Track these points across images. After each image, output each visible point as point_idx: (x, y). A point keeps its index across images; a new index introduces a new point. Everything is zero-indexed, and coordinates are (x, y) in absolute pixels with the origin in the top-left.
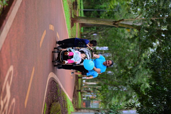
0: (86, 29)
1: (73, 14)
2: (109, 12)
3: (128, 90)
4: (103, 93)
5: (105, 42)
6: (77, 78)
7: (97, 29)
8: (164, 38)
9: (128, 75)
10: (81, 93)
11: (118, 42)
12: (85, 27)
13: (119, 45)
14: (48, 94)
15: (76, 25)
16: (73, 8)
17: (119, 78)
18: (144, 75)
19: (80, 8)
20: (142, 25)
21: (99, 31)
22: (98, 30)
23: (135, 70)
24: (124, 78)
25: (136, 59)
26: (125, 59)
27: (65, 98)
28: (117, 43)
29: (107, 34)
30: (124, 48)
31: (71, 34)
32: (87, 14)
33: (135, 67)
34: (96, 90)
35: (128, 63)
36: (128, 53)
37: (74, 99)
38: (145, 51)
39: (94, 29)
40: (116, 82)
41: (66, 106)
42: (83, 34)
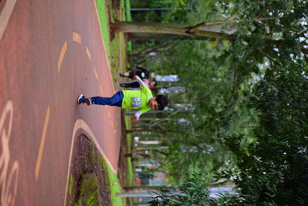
0: (138, 45)
1: (113, 17)
2: (178, 12)
3: (215, 152)
4: (172, 159)
5: (171, 67)
6: (125, 132)
7: (157, 43)
8: (279, 55)
9: (217, 123)
10: (132, 160)
11: (195, 65)
12: (135, 40)
13: (197, 71)
14: (74, 160)
15: (118, 38)
16: (113, 6)
17: (200, 129)
18: (245, 123)
19: (125, 6)
20: (238, 32)
21: (160, 48)
22: (158, 46)
23: (229, 114)
24: (208, 129)
25: (230, 95)
26: (209, 95)
27: (104, 166)
28: (193, 68)
29: (175, 51)
30: (207, 75)
31: (111, 52)
32: (137, 17)
33: (228, 109)
34: (158, 154)
35: (215, 103)
36: (214, 84)
37: (120, 170)
38: (244, 79)
39: (150, 45)
40: (195, 138)
41: (107, 183)
42: (131, 54)
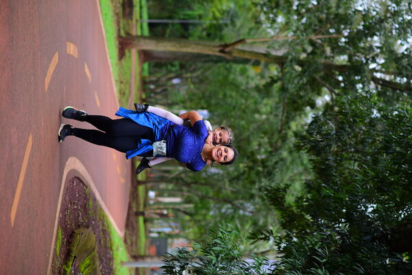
0: (157, 69)
1: (124, 29)
3: (256, 212)
4: (199, 221)
5: (200, 99)
6: (136, 183)
7: (182, 67)
8: (342, 85)
9: (258, 173)
10: (145, 221)
11: (231, 96)
12: (153, 63)
13: (234, 104)
15: (130, 57)
16: (124, 15)
17: (235, 180)
18: (295, 175)
19: (141, 17)
20: (289, 53)
21: (186, 73)
22: (184, 71)
23: (274, 160)
24: (246, 182)
25: (276, 137)
26: (249, 136)
28: (229, 100)
29: (207, 78)
30: (247, 111)
31: (119, 75)
32: (156, 30)
33: (273, 154)
34: (181, 214)
35: (256, 147)
36: (256, 122)
37: (127, 232)
38: (295, 116)
39: (173, 69)
40: (229, 192)
41: (108, 245)
42: (147, 80)
